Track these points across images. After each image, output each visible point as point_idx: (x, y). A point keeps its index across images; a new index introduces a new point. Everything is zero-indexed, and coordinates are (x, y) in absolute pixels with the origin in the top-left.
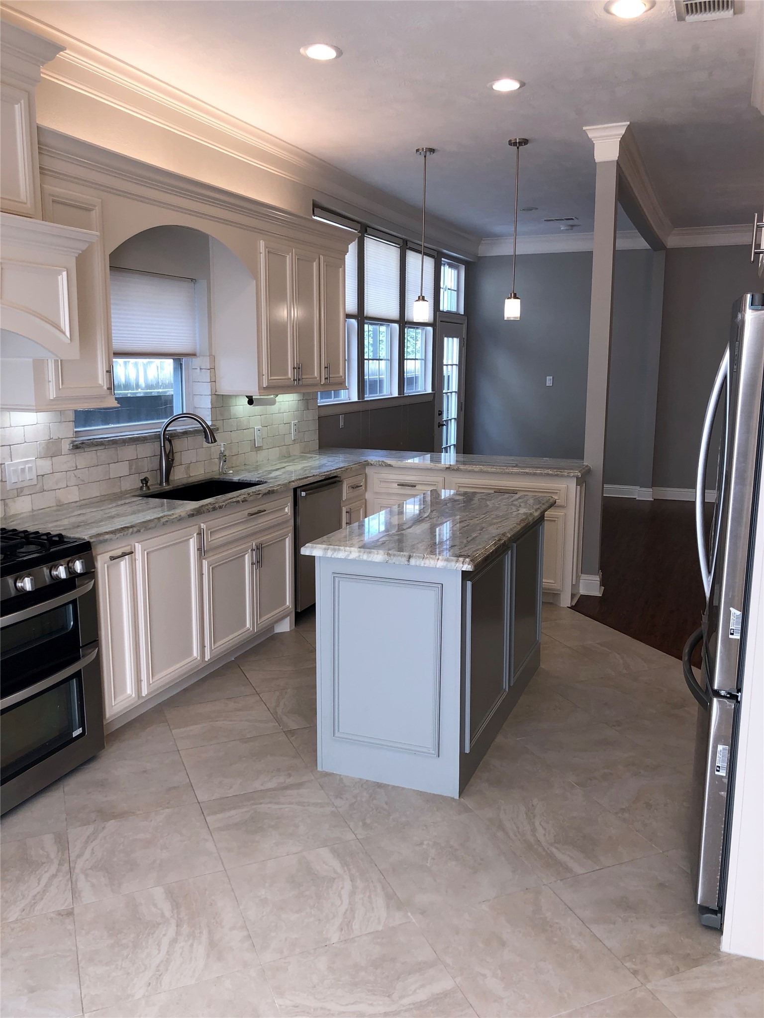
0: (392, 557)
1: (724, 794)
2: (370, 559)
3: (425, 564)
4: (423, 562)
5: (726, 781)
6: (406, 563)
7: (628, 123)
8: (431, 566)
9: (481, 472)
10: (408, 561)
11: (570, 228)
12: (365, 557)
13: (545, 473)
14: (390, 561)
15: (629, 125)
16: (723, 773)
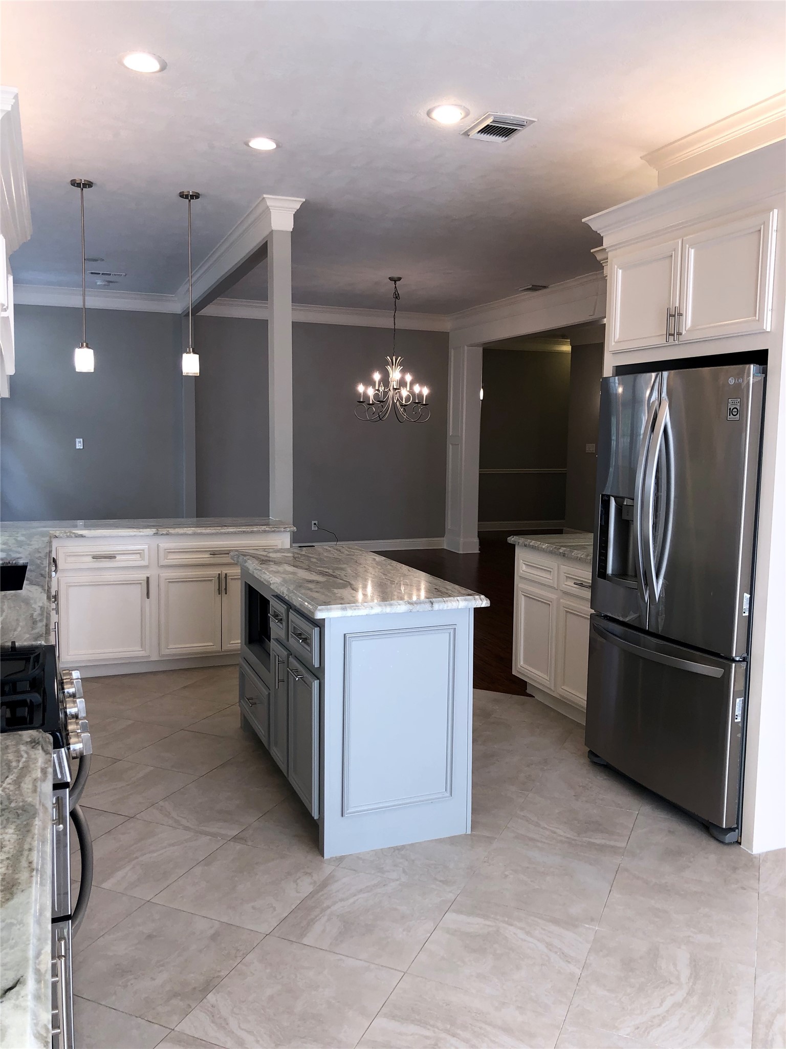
0: (415, 605)
1: (739, 735)
2: (393, 611)
3: (447, 607)
4: (446, 605)
5: (740, 725)
6: (430, 609)
7: (304, 200)
8: (453, 607)
9: (194, 534)
10: (432, 607)
11: (106, 283)
12: (388, 610)
13: (262, 530)
14: (414, 610)
15: (304, 202)
16: (739, 720)
